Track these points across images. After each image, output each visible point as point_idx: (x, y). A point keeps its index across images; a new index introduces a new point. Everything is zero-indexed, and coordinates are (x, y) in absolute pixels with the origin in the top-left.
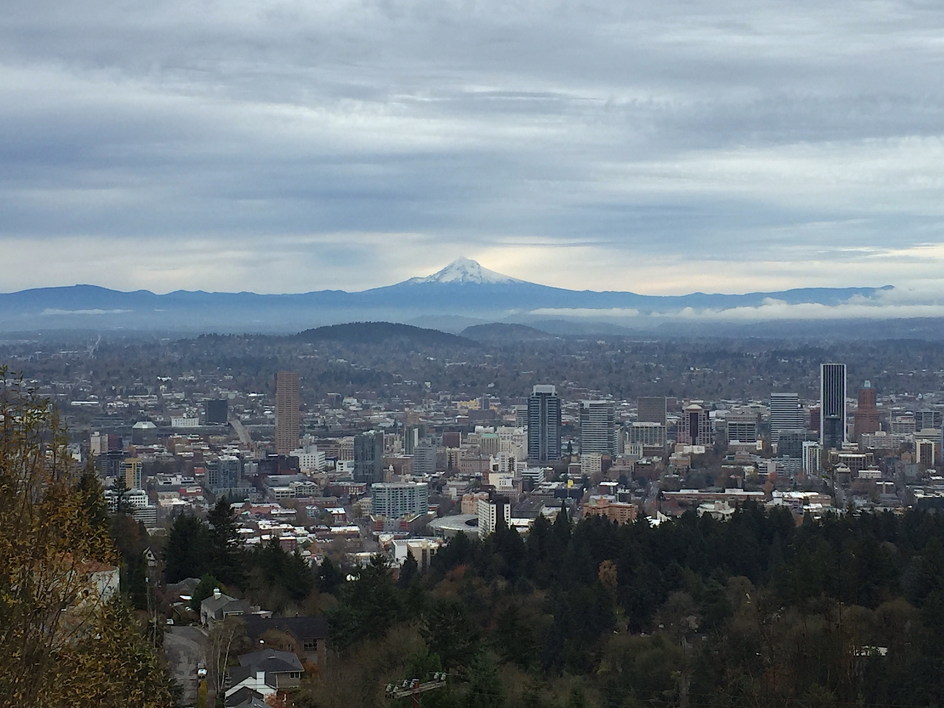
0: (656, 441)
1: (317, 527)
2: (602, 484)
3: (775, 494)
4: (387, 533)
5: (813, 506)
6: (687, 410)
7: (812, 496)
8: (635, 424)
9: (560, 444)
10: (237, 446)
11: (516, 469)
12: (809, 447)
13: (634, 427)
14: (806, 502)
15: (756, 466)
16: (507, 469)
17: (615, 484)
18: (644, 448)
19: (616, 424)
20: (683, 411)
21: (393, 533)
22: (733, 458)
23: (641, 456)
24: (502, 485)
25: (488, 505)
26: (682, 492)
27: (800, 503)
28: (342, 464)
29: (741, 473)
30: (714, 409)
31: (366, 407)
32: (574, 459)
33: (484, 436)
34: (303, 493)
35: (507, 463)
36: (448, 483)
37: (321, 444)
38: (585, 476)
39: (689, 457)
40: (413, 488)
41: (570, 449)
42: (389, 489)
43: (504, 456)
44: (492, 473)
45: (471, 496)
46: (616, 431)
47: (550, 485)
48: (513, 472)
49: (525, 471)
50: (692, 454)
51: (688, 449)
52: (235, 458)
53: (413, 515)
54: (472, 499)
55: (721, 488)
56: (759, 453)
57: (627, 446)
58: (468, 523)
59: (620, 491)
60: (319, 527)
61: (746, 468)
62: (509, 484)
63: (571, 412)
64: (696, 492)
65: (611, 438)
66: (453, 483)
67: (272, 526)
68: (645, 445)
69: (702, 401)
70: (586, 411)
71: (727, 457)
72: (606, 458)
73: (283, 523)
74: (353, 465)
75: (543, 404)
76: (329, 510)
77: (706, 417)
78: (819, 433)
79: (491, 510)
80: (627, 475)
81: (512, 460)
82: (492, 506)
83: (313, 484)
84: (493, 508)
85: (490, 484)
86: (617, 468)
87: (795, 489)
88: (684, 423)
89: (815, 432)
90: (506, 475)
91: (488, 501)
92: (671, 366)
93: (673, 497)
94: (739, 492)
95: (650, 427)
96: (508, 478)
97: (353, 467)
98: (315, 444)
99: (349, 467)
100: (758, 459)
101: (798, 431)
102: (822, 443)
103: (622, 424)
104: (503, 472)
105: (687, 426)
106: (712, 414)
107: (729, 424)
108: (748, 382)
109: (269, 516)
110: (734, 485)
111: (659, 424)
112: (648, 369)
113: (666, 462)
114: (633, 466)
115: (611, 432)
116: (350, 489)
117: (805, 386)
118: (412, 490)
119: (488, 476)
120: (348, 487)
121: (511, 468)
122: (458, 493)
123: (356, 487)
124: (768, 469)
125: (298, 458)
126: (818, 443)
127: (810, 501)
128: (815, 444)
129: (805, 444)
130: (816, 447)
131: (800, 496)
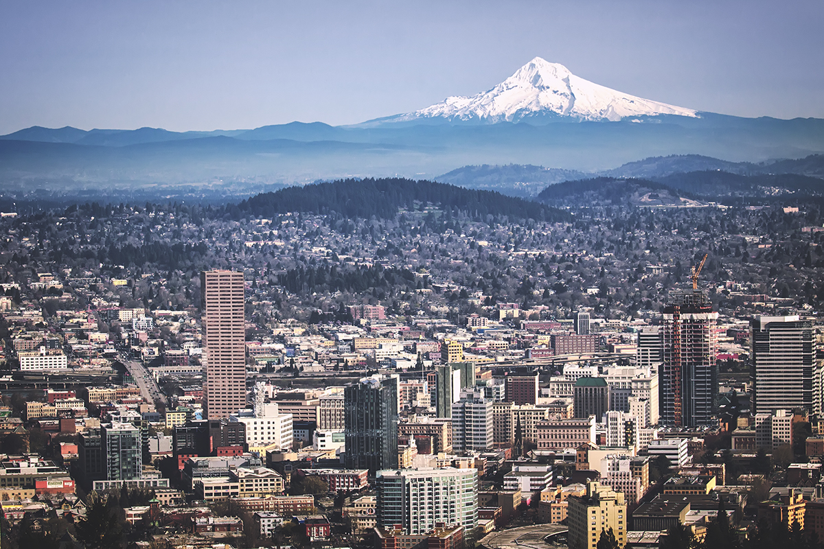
1: (278, 548)
2: (792, 466)
11: (637, 441)
16: (620, 443)
17: (815, 466)
24: (612, 470)
28: (323, 435)
32: (741, 422)
34: (255, 488)
35: (621, 429)
36: (515, 468)
37: (285, 401)
40: (451, 478)
42: (407, 480)
43: (616, 420)
44: (594, 449)
48: (631, 447)
49: (655, 445)
52: (131, 426)
53: (451, 526)
54: (558, 496)
58: (551, 540)
62: (625, 468)
66: (523, 468)
70: (764, 336)
72: (799, 418)
74: (343, 438)
79: (591, 516)
81: (629, 426)
83: (272, 472)
84: (594, 512)
85: (591, 468)
86: (820, 438)
90: (620, 452)
91: (585, 499)
96: (623, 458)
97: (342, 441)
98: (276, 399)
99: (337, 441)
104: (614, 447)
109: (193, 530)
116: (337, 480)
118: (450, 481)
119: (586, 455)
120: (334, 476)
121: (629, 440)
122: (531, 485)
123: (348, 477)
125: (244, 426)
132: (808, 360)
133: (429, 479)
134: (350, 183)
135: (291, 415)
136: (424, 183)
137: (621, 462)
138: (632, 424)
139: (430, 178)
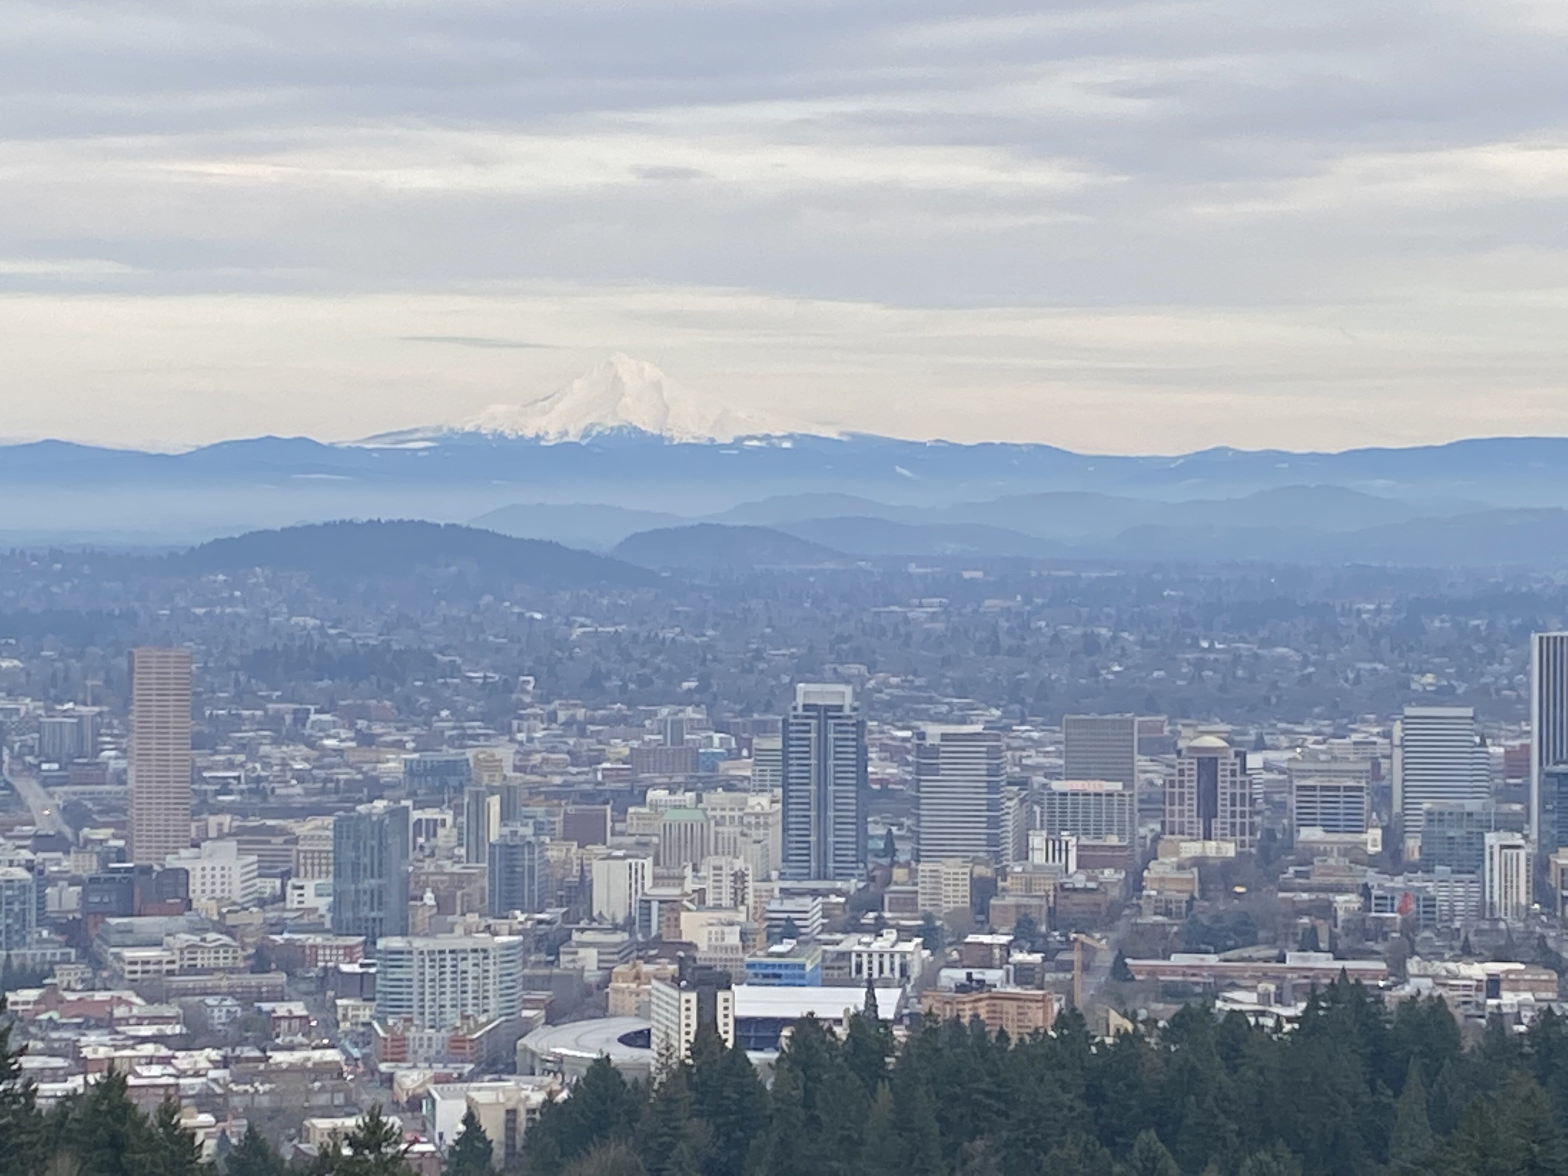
0: (1110, 832)
1: (233, 1050)
2: (971, 938)
3: (1413, 965)
4: (415, 1067)
5: (1508, 998)
6: (1192, 749)
7: (1508, 972)
8: (1057, 786)
9: (863, 834)
10: (28, 842)
11: (750, 900)
12: (1503, 847)
13: (1054, 794)
14: (1493, 985)
15: (1365, 893)
16: (726, 902)
17: (1004, 939)
18: (1080, 848)
19: (1010, 784)
20: (1179, 753)
21: (430, 1067)
22: (1305, 875)
23: (1072, 867)
24: (713, 942)
25: (675, 993)
26: (1177, 959)
27: (1478, 989)
28: (302, 888)
29: (1327, 911)
30: (1260, 746)
31: (366, 740)
32: (899, 874)
33: (671, 816)
34: (199, 963)
35: (727, 883)
36: (576, 936)
37: (245, 838)
38: (928, 918)
39: (1195, 870)
40: (485, 951)
41: (890, 850)
42: (422, 953)
43: (720, 868)
44: (689, 910)
45: (634, 971)
46: (1008, 804)
47: (837, 943)
48: (742, 908)
49: (775, 905)
50: (1199, 862)
51: (1192, 849)
52: (20, 873)
53: (483, 1019)
54: (637, 977)
55: (1274, 952)
56: (1373, 861)
57: (1037, 840)
58: (628, 1040)
59: (1018, 957)
60: (238, 1051)
61: (1339, 898)
62: (733, 938)
63: (893, 753)
64: (1212, 959)
65: (994, 822)
66: (588, 937)
67: (117, 1048)
68: (1084, 841)
69: (1229, 728)
70: (934, 751)
71: (1291, 870)
72: (981, 871)
73: (145, 1040)
74: (331, 891)
75: (822, 732)
76: (266, 1006)
77: (1238, 768)
78: (1528, 809)
79: (684, 1006)
80: (1034, 915)
81: (739, 877)
82: (685, 996)
83: (226, 939)
84: (688, 1001)
85: (685, 939)
86: (1010, 900)
87: (1467, 953)
88: (1182, 783)
89: (1517, 807)
90: (723, 915)
91: (675, 981)
92: (1152, 638)
93: (1153, 972)
94: (1323, 961)
95: (1096, 794)
96: (731, 924)
97: (329, 895)
98: (234, 835)
99: (321, 895)
100: (1372, 877)
101: (1472, 805)
102: (1534, 836)
103: (1023, 783)
104: (718, 907)
105: (1191, 789)
106: (1254, 760)
107: (1300, 788)
108: (1346, 680)
109: (108, 1024)
110: (1309, 943)
111: (1118, 786)
112: (1091, 644)
113: (1136, 885)
114: (1051, 893)
115: (993, 806)
116: (321, 952)
117: (1493, 691)
118: (481, 955)
119: (677, 919)
120: (314, 947)
121: (739, 899)
122: (600, 961)
123: (338, 948)
124: (1397, 903)
125: (187, 872)
126: (1526, 837)
127: (1503, 985)
128: (1517, 839)
129: (1491, 839)
130: (1518, 847)
131: (1478, 971)
132: (994, 787)
133: (452, 952)
134: (346, 526)
135: (255, 858)
136: (452, 527)
137: (727, 929)
138: (744, 875)
139: (463, 522)
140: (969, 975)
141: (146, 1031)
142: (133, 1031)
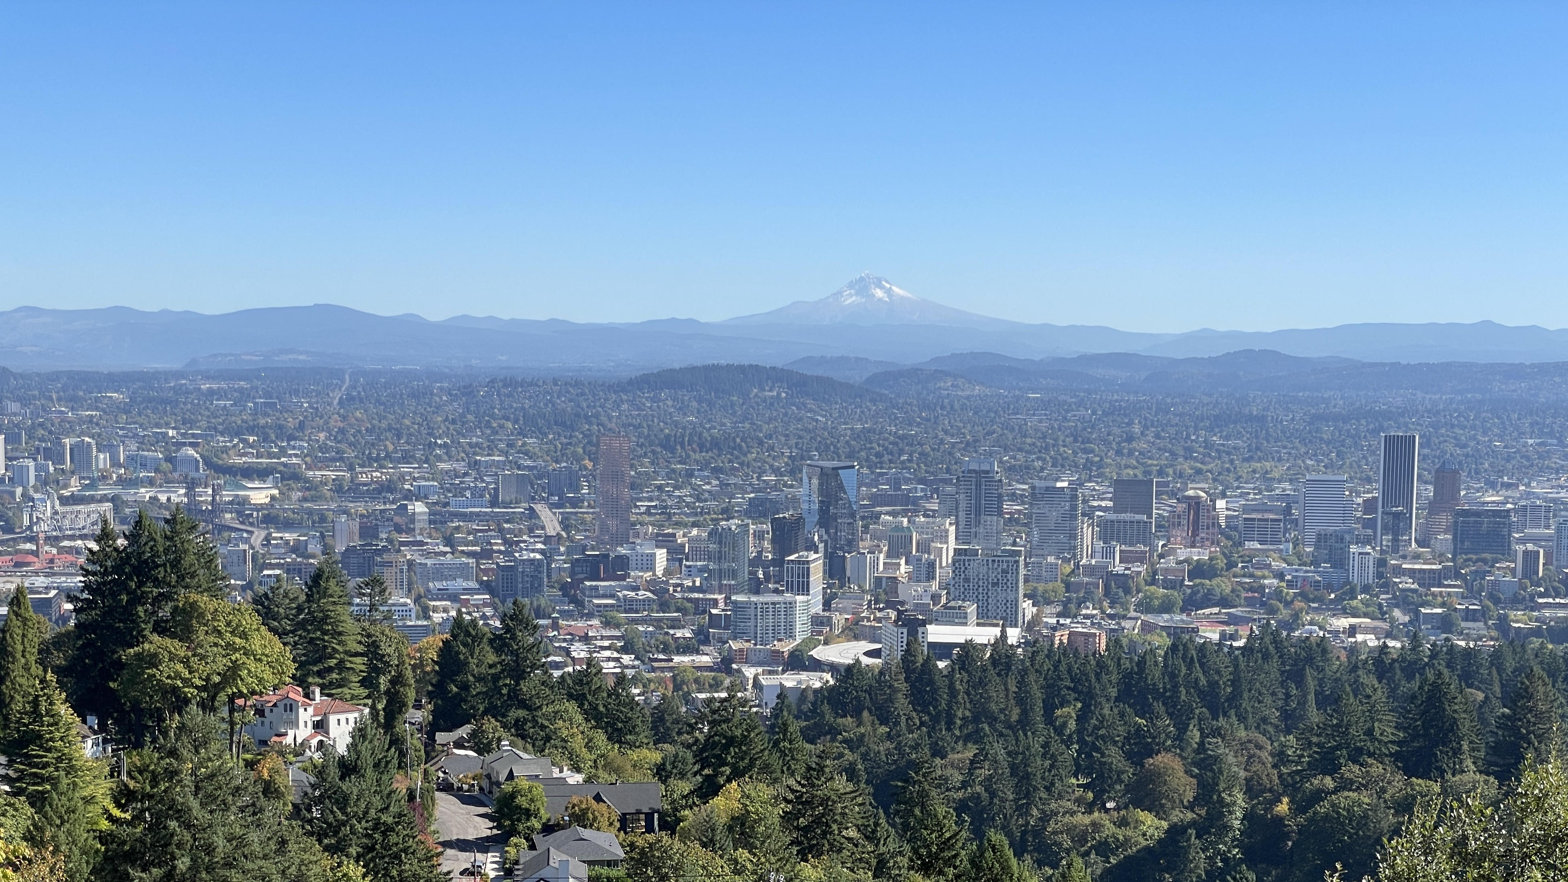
0: (1138, 541)
1: (653, 655)
4: (752, 666)
5: (1360, 638)
6: (1185, 497)
7: (1361, 623)
8: (1109, 517)
10: (542, 539)
11: (937, 578)
12: (1360, 554)
13: (1107, 521)
14: (1352, 631)
15: (1281, 578)
16: (923, 577)
18: (1122, 551)
20: (1178, 499)
21: (760, 666)
22: (1248, 568)
23: (1117, 562)
24: (916, 601)
28: (690, 567)
31: (725, 486)
34: (634, 607)
35: (924, 568)
36: (840, 596)
37: (661, 539)
39: (1186, 564)
40: (790, 603)
42: (756, 604)
43: (920, 560)
50: (1189, 561)
51: (1183, 553)
52: (538, 556)
53: (789, 640)
57: (1096, 548)
58: (868, 654)
59: (1086, 611)
60: (656, 656)
62: (927, 599)
63: (1017, 497)
66: (846, 597)
67: (590, 652)
68: (1124, 548)
73: (605, 648)
74: (706, 569)
75: (978, 485)
76: (672, 632)
77: (1211, 508)
78: (1375, 532)
79: (899, 636)
80: (1095, 589)
81: (931, 565)
82: (900, 631)
83: (649, 594)
84: (902, 633)
85: (901, 599)
86: (1082, 579)
87: (1338, 612)
88: (1179, 516)
89: (1370, 532)
90: (923, 586)
91: (895, 622)
95: (1131, 522)
96: (926, 591)
97: (705, 571)
99: (701, 571)
102: (1378, 548)
104: (918, 582)
105: (1184, 520)
106: (1221, 504)
107: (1245, 519)
109: (585, 639)
111: (1143, 517)
113: (1153, 571)
114: (1105, 577)
116: (701, 602)
118: (788, 606)
119: (897, 588)
120: (698, 599)
121: (931, 576)
123: (710, 600)
124: (1299, 584)
125: (628, 558)
126: (1373, 548)
127: (1358, 630)
128: (1368, 549)
129: (1353, 549)
130: (1369, 554)
131: (1344, 622)
132: (1075, 517)
133: (772, 603)
134: (715, 368)
135: (665, 550)
136: (774, 369)
137: (924, 594)
138: (934, 564)
139: (779, 364)
140: (1058, 621)
141: (606, 643)
142: (599, 643)
